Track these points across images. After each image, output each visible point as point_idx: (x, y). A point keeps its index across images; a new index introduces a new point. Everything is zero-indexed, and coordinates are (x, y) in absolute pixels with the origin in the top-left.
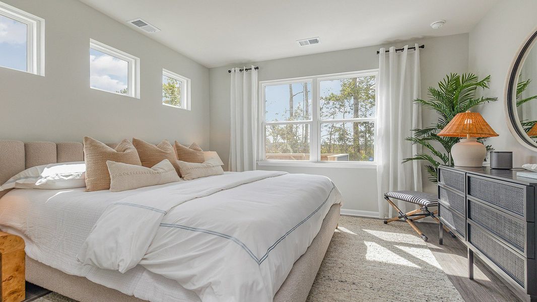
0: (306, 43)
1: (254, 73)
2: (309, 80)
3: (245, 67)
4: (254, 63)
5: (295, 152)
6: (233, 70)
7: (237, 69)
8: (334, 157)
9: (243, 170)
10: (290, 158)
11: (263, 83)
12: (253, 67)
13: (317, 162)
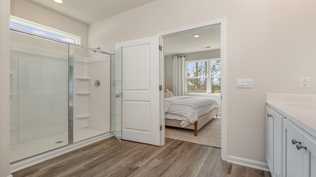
0: (205, 48)
1: (183, 58)
2: (207, 60)
3: (179, 56)
4: (183, 54)
5: (199, 89)
6: (174, 57)
7: (176, 57)
8: (217, 92)
9: (178, 95)
10: (197, 92)
11: (187, 62)
12: (183, 56)
13: (210, 93)
